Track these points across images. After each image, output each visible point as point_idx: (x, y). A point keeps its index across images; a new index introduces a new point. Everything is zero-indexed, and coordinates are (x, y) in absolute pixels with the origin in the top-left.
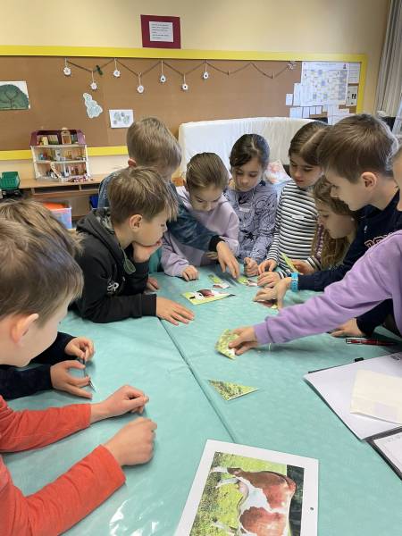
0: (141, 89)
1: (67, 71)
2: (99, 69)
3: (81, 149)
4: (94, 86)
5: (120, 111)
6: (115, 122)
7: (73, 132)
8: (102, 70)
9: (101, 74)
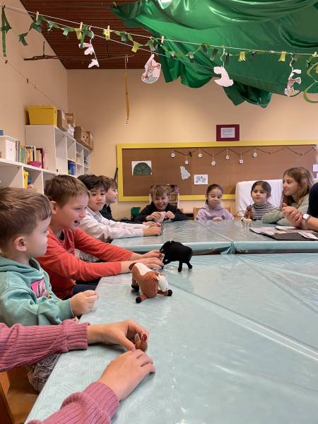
0: (213, 163)
1: (173, 155)
2: (190, 153)
3: (176, 195)
4: (187, 162)
5: (200, 176)
6: (197, 182)
7: (173, 186)
8: (192, 154)
9: (191, 156)
